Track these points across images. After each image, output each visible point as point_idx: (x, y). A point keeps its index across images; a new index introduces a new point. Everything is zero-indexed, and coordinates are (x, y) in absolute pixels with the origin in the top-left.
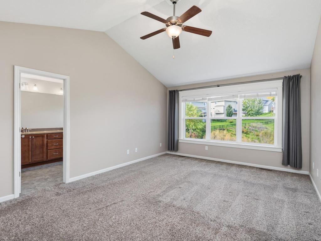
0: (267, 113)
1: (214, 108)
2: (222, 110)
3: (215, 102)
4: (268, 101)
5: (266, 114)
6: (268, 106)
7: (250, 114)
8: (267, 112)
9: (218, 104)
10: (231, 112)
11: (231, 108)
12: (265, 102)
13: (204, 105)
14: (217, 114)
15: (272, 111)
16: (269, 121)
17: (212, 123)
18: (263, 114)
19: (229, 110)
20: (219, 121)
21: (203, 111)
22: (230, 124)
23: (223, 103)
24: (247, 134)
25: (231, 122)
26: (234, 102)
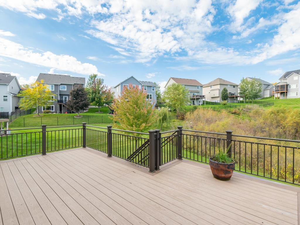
0: (268, 98)
1: (209, 93)
2: (217, 94)
3: (211, 86)
4: (270, 85)
5: (267, 98)
6: (269, 90)
7: (247, 98)
8: (268, 96)
9: (213, 88)
10: (226, 95)
11: (227, 91)
12: (266, 86)
13: (198, 88)
14: (212, 98)
15: (273, 96)
16: (268, 104)
17: (205, 106)
18: (264, 98)
19: (224, 93)
20: (213, 104)
21: (196, 94)
22: (224, 106)
23: (218, 87)
24: (239, 115)
25: (224, 105)
26: (230, 85)
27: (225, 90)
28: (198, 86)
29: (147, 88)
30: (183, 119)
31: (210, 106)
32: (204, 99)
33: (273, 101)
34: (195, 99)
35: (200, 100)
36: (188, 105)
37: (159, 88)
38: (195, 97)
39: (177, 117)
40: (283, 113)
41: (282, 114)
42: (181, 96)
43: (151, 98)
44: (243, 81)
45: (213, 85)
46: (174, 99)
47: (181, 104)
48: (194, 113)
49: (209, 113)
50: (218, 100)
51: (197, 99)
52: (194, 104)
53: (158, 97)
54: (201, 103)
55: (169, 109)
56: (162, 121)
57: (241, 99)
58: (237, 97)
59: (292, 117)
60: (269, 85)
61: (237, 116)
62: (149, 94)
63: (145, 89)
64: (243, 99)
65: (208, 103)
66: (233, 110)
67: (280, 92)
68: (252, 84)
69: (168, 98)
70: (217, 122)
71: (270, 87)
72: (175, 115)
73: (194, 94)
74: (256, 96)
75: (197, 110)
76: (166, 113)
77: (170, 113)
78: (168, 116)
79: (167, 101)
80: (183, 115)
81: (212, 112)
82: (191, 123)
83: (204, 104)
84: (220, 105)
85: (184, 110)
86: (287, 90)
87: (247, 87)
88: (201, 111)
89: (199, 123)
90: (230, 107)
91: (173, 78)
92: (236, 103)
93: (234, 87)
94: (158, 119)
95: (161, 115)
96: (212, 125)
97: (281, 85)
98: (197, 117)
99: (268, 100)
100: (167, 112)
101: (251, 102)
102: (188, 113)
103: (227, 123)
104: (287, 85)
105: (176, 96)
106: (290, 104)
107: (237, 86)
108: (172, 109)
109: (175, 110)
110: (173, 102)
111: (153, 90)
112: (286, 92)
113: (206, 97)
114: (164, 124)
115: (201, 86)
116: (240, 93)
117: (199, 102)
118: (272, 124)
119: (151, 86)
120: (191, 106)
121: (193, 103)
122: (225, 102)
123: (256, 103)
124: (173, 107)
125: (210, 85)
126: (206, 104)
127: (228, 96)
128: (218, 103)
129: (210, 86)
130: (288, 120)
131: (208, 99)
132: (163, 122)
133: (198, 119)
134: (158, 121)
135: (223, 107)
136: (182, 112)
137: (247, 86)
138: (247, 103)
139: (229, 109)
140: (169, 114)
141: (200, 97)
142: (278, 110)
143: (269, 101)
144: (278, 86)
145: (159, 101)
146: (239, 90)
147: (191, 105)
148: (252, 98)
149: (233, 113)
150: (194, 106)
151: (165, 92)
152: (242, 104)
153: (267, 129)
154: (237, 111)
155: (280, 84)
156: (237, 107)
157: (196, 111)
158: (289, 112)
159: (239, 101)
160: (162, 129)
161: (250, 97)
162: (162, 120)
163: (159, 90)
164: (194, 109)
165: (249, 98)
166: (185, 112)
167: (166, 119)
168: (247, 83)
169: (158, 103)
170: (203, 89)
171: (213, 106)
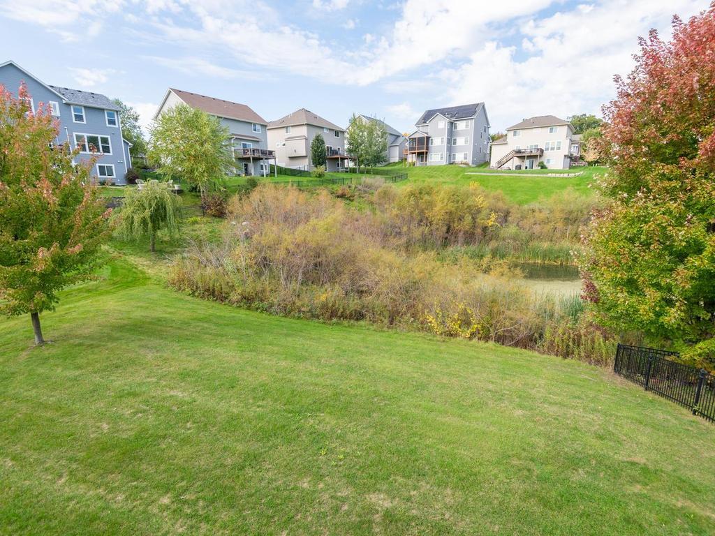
0: (397, 163)
1: (284, 145)
2: (301, 148)
3: (287, 127)
4: (400, 136)
5: (395, 164)
6: (398, 148)
7: (362, 161)
8: (397, 160)
9: (294, 132)
10: (321, 152)
11: (323, 143)
12: (393, 138)
13: (255, 130)
14: (291, 158)
15: (406, 159)
16: (399, 177)
17: (277, 178)
18: (389, 164)
19: (318, 148)
20: (295, 175)
21: (251, 146)
22: (318, 179)
23: (303, 131)
24: (352, 201)
25: (320, 176)
26: (330, 129)
27: (319, 141)
28: (255, 125)
29: (84, 114)
30: (221, 215)
31: (290, 179)
32: (272, 162)
33: (406, 169)
34: (249, 158)
35: (262, 162)
36: (232, 175)
37: (136, 119)
38: (249, 153)
39: (203, 208)
40: (428, 193)
41: (426, 197)
42: (208, 146)
43: (106, 149)
44: (354, 121)
45: (292, 126)
46: (189, 154)
47: (211, 170)
48: (251, 199)
49: (291, 198)
50: (304, 165)
51: (256, 160)
52: (247, 172)
53: (136, 148)
54: (265, 172)
55: (176, 187)
56: (150, 225)
57: (351, 165)
58: (343, 159)
59: (442, 201)
60: (398, 136)
61: (348, 202)
62: (99, 136)
63: (79, 118)
64: (355, 165)
65: (283, 171)
66: (339, 189)
67: (417, 151)
68: (371, 133)
69: (170, 152)
70: (313, 221)
71: (400, 140)
72: (196, 204)
73: (245, 146)
74: (378, 159)
75: (257, 189)
76: (162, 199)
77: (179, 198)
78: (170, 207)
79: (167, 161)
80: (220, 204)
81: (296, 193)
82: (244, 223)
83: (274, 173)
84: (310, 177)
85: (222, 189)
86: (427, 148)
87: (361, 137)
88: (268, 192)
89: (267, 225)
90: (333, 182)
91: (179, 92)
92: (342, 172)
93: (337, 133)
94: (137, 218)
95: (146, 205)
96: (300, 228)
97: (418, 138)
98: (262, 208)
99: (396, 167)
100: (167, 196)
101: (368, 172)
102: (235, 198)
103: (335, 220)
104: (428, 138)
105: (192, 146)
106: (432, 177)
107: (343, 132)
108: (186, 188)
109: (194, 189)
110: (187, 164)
111: (112, 122)
112: (427, 153)
113: (276, 154)
114: (159, 233)
115: (262, 125)
116: (350, 151)
117: (259, 167)
118: (411, 219)
119: (103, 110)
120: (240, 178)
121: (246, 170)
122: (321, 169)
123: (377, 173)
124: (188, 180)
125: (283, 125)
126: (278, 174)
127: (325, 155)
128: (304, 171)
129: (283, 127)
130: (436, 209)
131: (281, 161)
132: (156, 228)
133: (263, 215)
134: (136, 224)
135: (316, 181)
136: (216, 194)
137: (361, 134)
138: (362, 172)
139: (330, 186)
140: (174, 201)
141: (262, 153)
142: (420, 187)
143: (399, 170)
144: (413, 139)
145: (140, 161)
146: (346, 142)
147: (239, 175)
148: (370, 163)
149: (338, 197)
150: (248, 177)
151: (155, 133)
152: (353, 176)
153: (405, 229)
154: (348, 191)
155: (417, 136)
156: (346, 182)
157: (255, 193)
158: (438, 192)
159: (347, 168)
160: (157, 247)
161: (368, 160)
162: (153, 221)
163: (135, 127)
164: (250, 187)
165: (366, 162)
166: (227, 196)
167: (165, 216)
168: (361, 127)
169: (139, 167)
170: (269, 133)
171: (296, 179)
